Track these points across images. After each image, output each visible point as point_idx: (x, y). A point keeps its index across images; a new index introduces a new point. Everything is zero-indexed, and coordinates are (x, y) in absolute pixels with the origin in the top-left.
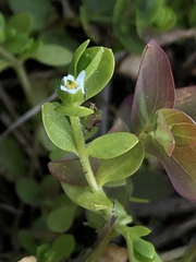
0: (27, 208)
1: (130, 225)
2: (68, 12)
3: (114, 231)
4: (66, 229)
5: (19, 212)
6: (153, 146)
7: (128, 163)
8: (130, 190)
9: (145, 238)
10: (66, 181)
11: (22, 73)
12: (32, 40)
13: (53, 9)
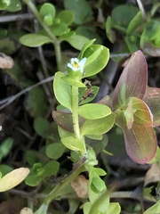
1: (95, 166)
3: (83, 167)
4: (57, 158)
7: (103, 125)
9: (102, 177)
10: (61, 126)
11: (58, 49)
12: (69, 30)
13: (92, 13)
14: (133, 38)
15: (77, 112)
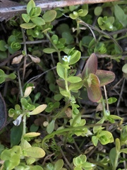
0: (52, 92)
1: (75, 104)
2: (77, 41)
3: (70, 104)
5: (49, 93)
6: (86, 83)
7: (78, 86)
8: (79, 94)
9: (78, 108)
10: (60, 86)
11: (59, 54)
12: (64, 46)
14: (91, 50)
15: (67, 80)
